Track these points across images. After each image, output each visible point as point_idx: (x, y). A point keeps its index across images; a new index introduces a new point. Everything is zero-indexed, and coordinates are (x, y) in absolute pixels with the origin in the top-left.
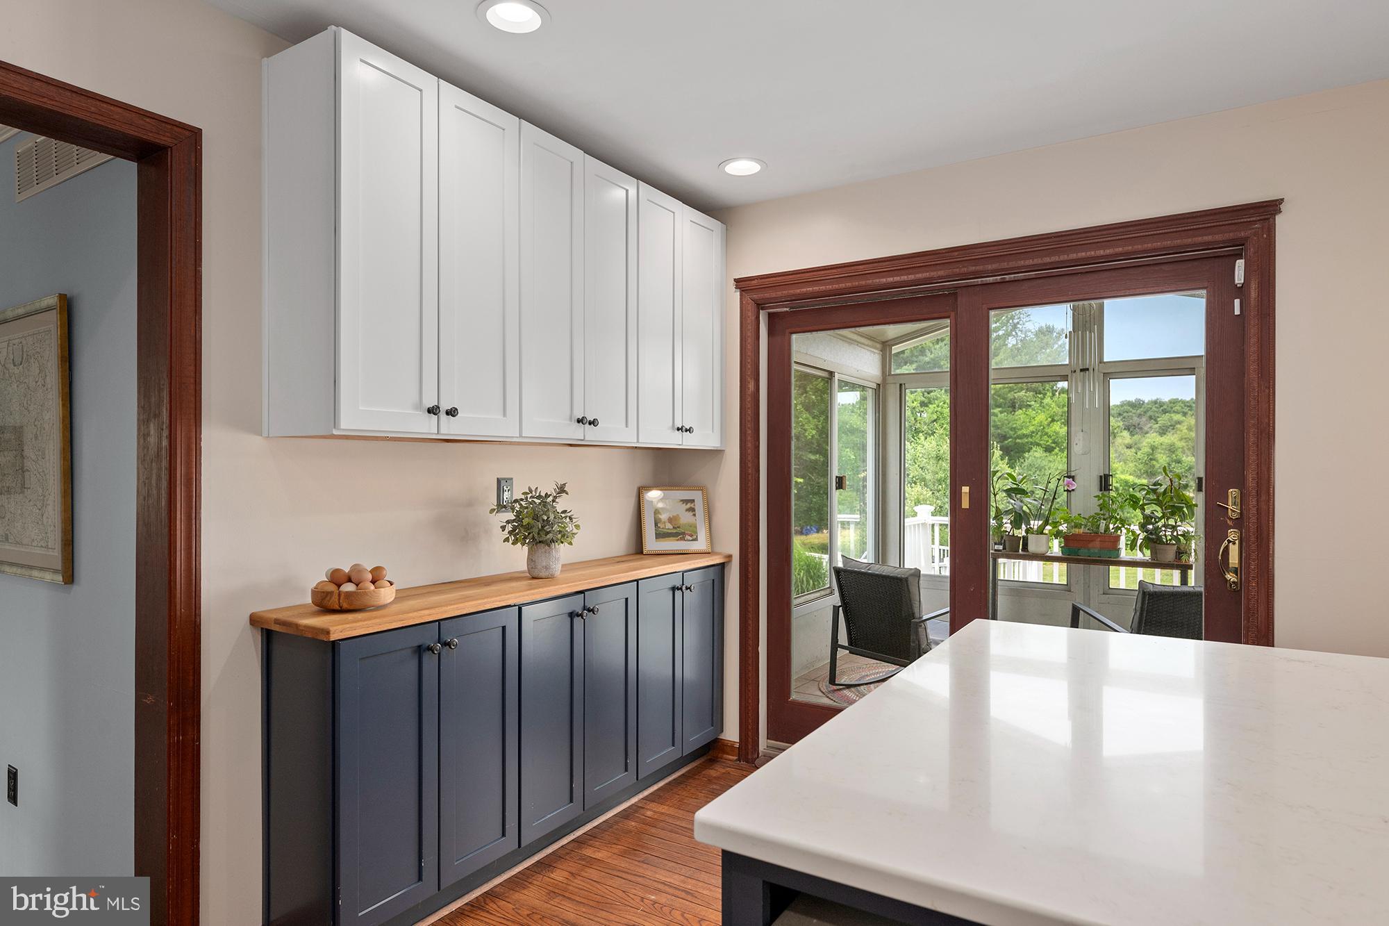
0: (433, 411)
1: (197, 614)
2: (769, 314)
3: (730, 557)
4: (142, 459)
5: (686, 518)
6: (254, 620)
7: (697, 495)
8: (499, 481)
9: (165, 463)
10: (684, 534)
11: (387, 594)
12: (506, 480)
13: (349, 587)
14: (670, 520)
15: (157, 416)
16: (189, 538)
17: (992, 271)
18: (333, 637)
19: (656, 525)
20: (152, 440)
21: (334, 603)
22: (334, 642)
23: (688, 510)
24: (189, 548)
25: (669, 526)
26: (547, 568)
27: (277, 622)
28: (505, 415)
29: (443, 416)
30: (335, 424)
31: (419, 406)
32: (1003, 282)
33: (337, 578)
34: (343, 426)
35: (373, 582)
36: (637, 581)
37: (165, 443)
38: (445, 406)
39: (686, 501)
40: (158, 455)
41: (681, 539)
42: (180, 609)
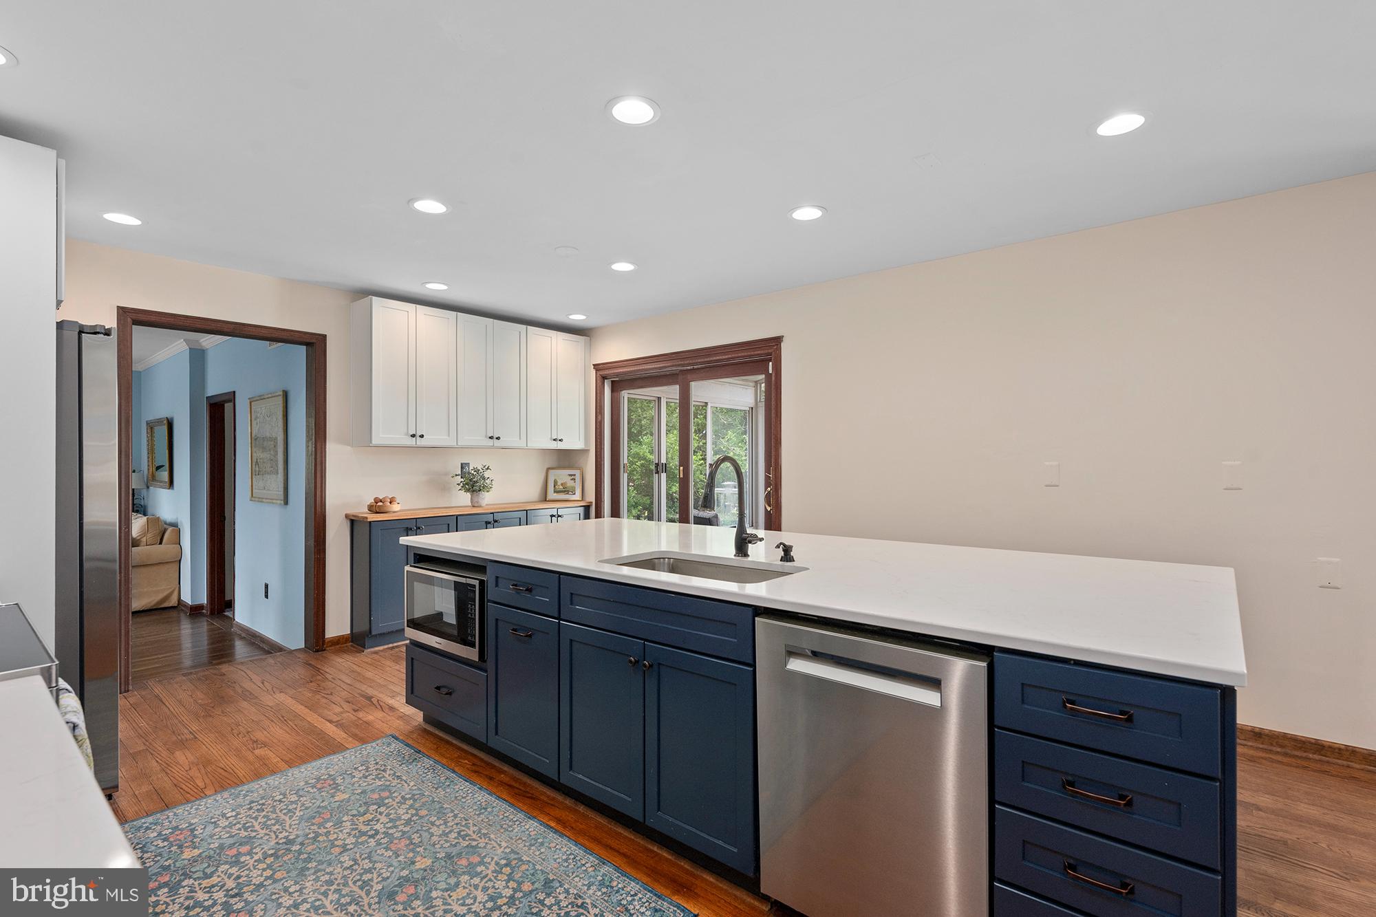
0: (413, 436)
1: (325, 512)
2: (612, 381)
3: (592, 503)
4: (307, 455)
5: (570, 484)
6: (347, 516)
7: (577, 473)
8: (462, 464)
9: (313, 457)
10: (568, 491)
11: (396, 507)
12: (466, 464)
13: (380, 504)
14: (562, 484)
15: (311, 439)
16: (322, 483)
17: (687, 364)
18: (369, 520)
19: (554, 486)
20: (310, 448)
21: (374, 509)
22: (370, 522)
23: (572, 479)
24: (322, 486)
25: (561, 487)
26: (478, 502)
27: (353, 516)
28: (449, 436)
29: (418, 438)
30: (371, 442)
31: (407, 434)
32: (693, 369)
33: (377, 500)
34: (373, 442)
35: (390, 503)
36: (527, 511)
37: (314, 449)
38: (419, 433)
39: (571, 475)
40: (312, 454)
41: (568, 494)
42: (319, 509)
